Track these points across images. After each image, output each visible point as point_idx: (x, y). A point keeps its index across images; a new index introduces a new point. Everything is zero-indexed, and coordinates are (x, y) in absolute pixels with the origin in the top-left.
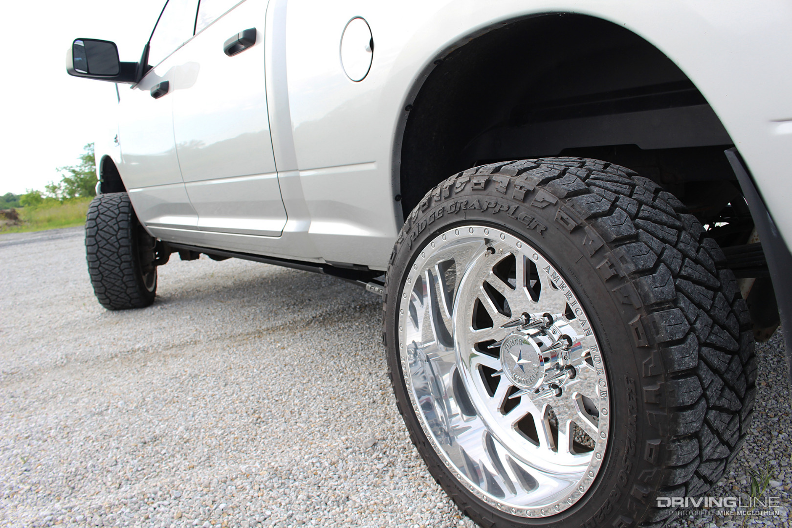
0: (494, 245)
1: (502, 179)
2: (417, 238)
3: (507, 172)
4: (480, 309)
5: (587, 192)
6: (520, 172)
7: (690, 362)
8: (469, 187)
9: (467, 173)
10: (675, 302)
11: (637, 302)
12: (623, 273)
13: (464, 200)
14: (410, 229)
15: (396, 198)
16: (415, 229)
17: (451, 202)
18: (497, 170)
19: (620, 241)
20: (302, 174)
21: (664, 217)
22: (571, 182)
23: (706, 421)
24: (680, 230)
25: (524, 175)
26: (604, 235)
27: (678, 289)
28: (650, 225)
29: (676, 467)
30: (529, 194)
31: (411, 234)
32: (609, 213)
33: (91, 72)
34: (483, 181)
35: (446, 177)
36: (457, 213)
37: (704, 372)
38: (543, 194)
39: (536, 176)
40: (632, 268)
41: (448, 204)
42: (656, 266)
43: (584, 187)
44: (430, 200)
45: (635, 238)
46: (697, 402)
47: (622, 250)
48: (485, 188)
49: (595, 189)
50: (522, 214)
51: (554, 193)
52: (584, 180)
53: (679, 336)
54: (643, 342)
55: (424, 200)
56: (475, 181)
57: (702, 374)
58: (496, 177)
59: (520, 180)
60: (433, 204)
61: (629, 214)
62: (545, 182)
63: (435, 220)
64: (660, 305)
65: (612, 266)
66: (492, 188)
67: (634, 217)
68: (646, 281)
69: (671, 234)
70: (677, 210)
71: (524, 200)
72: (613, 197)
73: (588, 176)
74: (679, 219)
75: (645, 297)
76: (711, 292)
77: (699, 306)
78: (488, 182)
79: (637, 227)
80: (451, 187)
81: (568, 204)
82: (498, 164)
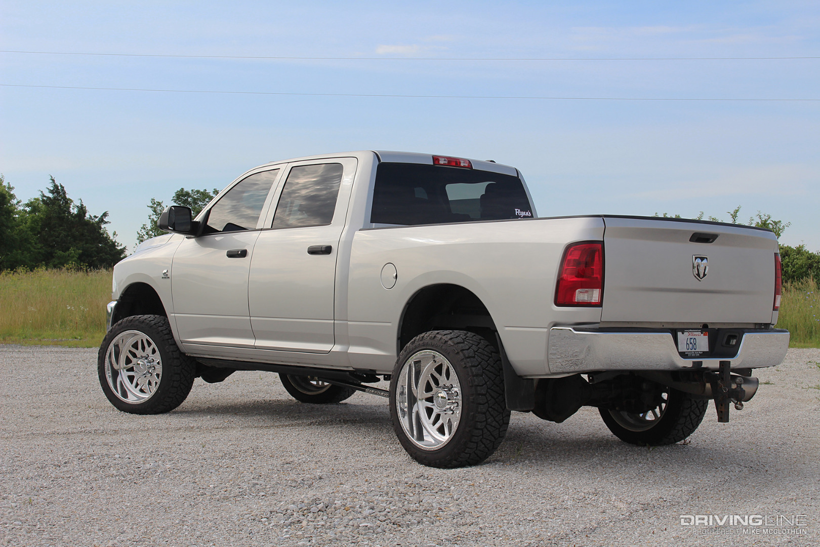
0: (436, 359)
1: (439, 336)
2: (409, 353)
3: (441, 334)
4: (428, 384)
5: (463, 343)
6: (445, 335)
7: (483, 392)
8: (428, 338)
9: (429, 333)
10: (482, 376)
11: (470, 374)
12: (467, 366)
13: (426, 342)
14: (406, 350)
15: (398, 339)
16: (408, 350)
17: (422, 342)
18: (438, 333)
19: (469, 357)
20: (349, 323)
21: (486, 353)
22: (459, 340)
23: (488, 410)
24: (490, 357)
25: (446, 336)
26: (464, 355)
27: (483, 372)
28: (479, 354)
29: (478, 422)
30: (446, 342)
31: (407, 352)
32: (468, 350)
33: (176, 229)
34: (433, 336)
35: (421, 333)
36: (424, 346)
37: (488, 395)
38: (450, 342)
39: (449, 337)
40: (470, 365)
41: (421, 343)
42: (478, 365)
43: (463, 341)
44: (415, 341)
45: (474, 357)
46: (485, 404)
47: (468, 360)
48: (433, 339)
49: (465, 342)
50: (443, 348)
51: (453, 342)
52: (463, 339)
53: (481, 384)
54: (471, 385)
55: (412, 340)
56: (430, 336)
57: (487, 396)
58: (438, 336)
59: (444, 337)
60: (416, 342)
61: (474, 351)
62: (451, 339)
63: (416, 347)
64: (477, 375)
65: (465, 364)
66: (435, 339)
67: (475, 352)
68: (473, 369)
69: (486, 358)
70: (492, 352)
71: (444, 344)
72: (470, 345)
73: (465, 339)
74: (491, 354)
75: (472, 373)
76: (495, 376)
77: (490, 378)
78: (435, 337)
79: (475, 354)
80: (423, 337)
81: (456, 346)
82: (439, 331)
